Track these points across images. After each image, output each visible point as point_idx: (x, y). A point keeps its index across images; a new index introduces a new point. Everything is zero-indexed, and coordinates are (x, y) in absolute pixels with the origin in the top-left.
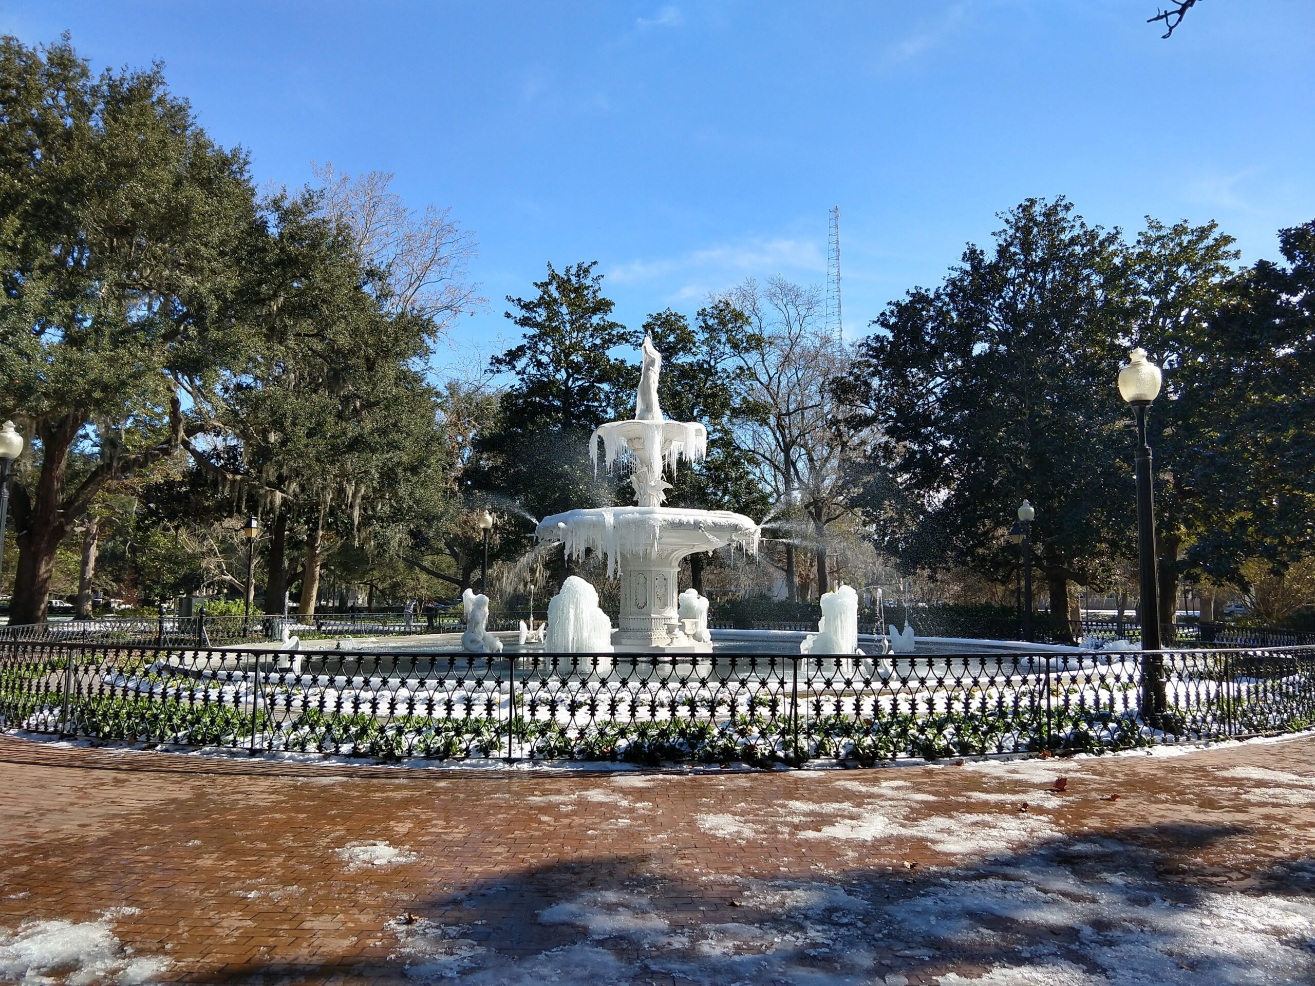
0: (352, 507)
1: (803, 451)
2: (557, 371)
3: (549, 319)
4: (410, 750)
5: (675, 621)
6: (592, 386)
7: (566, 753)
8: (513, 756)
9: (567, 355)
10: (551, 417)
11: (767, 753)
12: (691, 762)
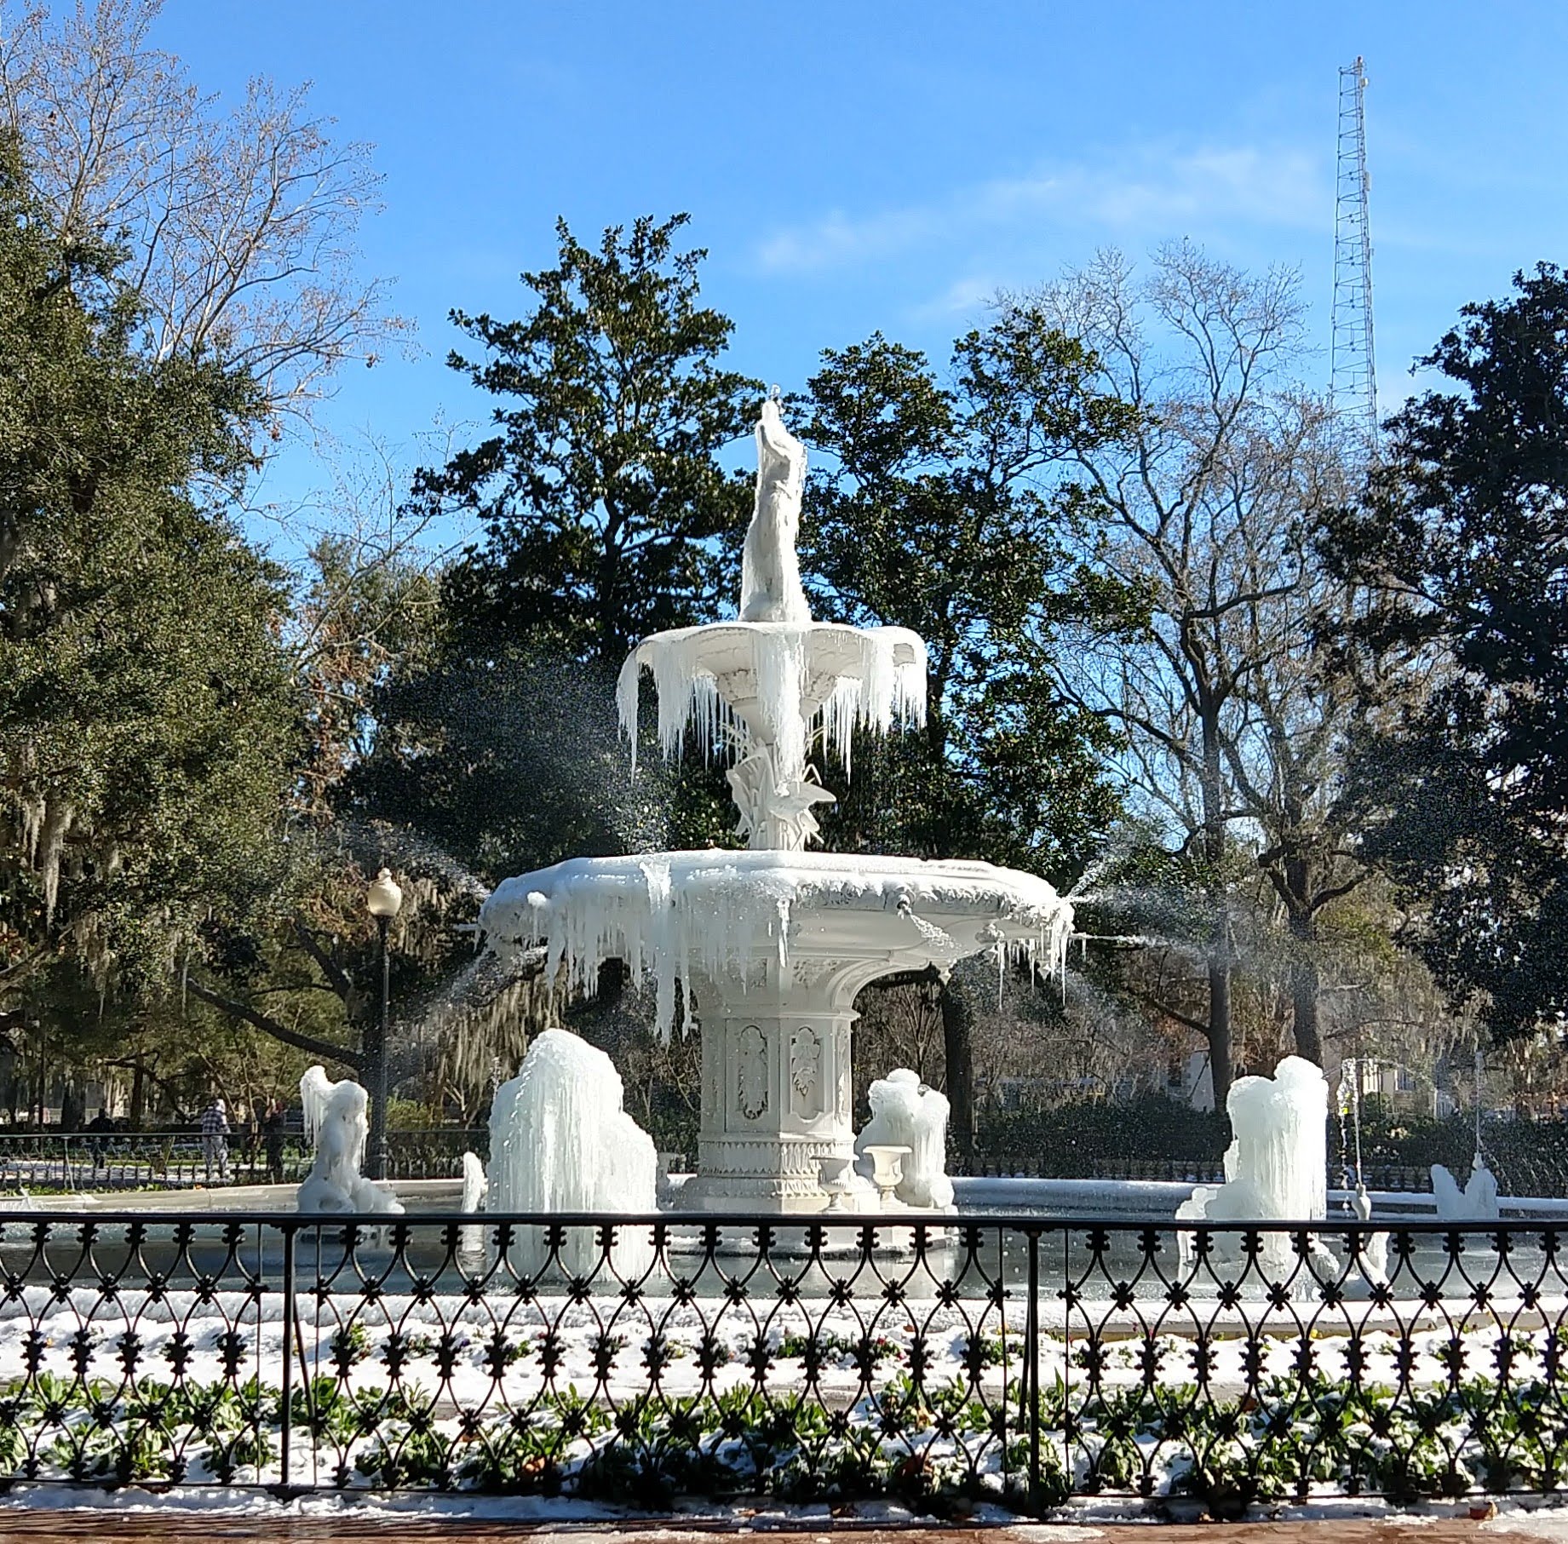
0: (40, 862)
1: (1255, 711)
2: (584, 505)
3: (561, 369)
4: (31, 1465)
5: (845, 1151)
6: (678, 544)
7: (430, 1474)
8: (294, 1480)
9: (611, 465)
10: (564, 625)
11: (956, 1478)
12: (756, 1500)
